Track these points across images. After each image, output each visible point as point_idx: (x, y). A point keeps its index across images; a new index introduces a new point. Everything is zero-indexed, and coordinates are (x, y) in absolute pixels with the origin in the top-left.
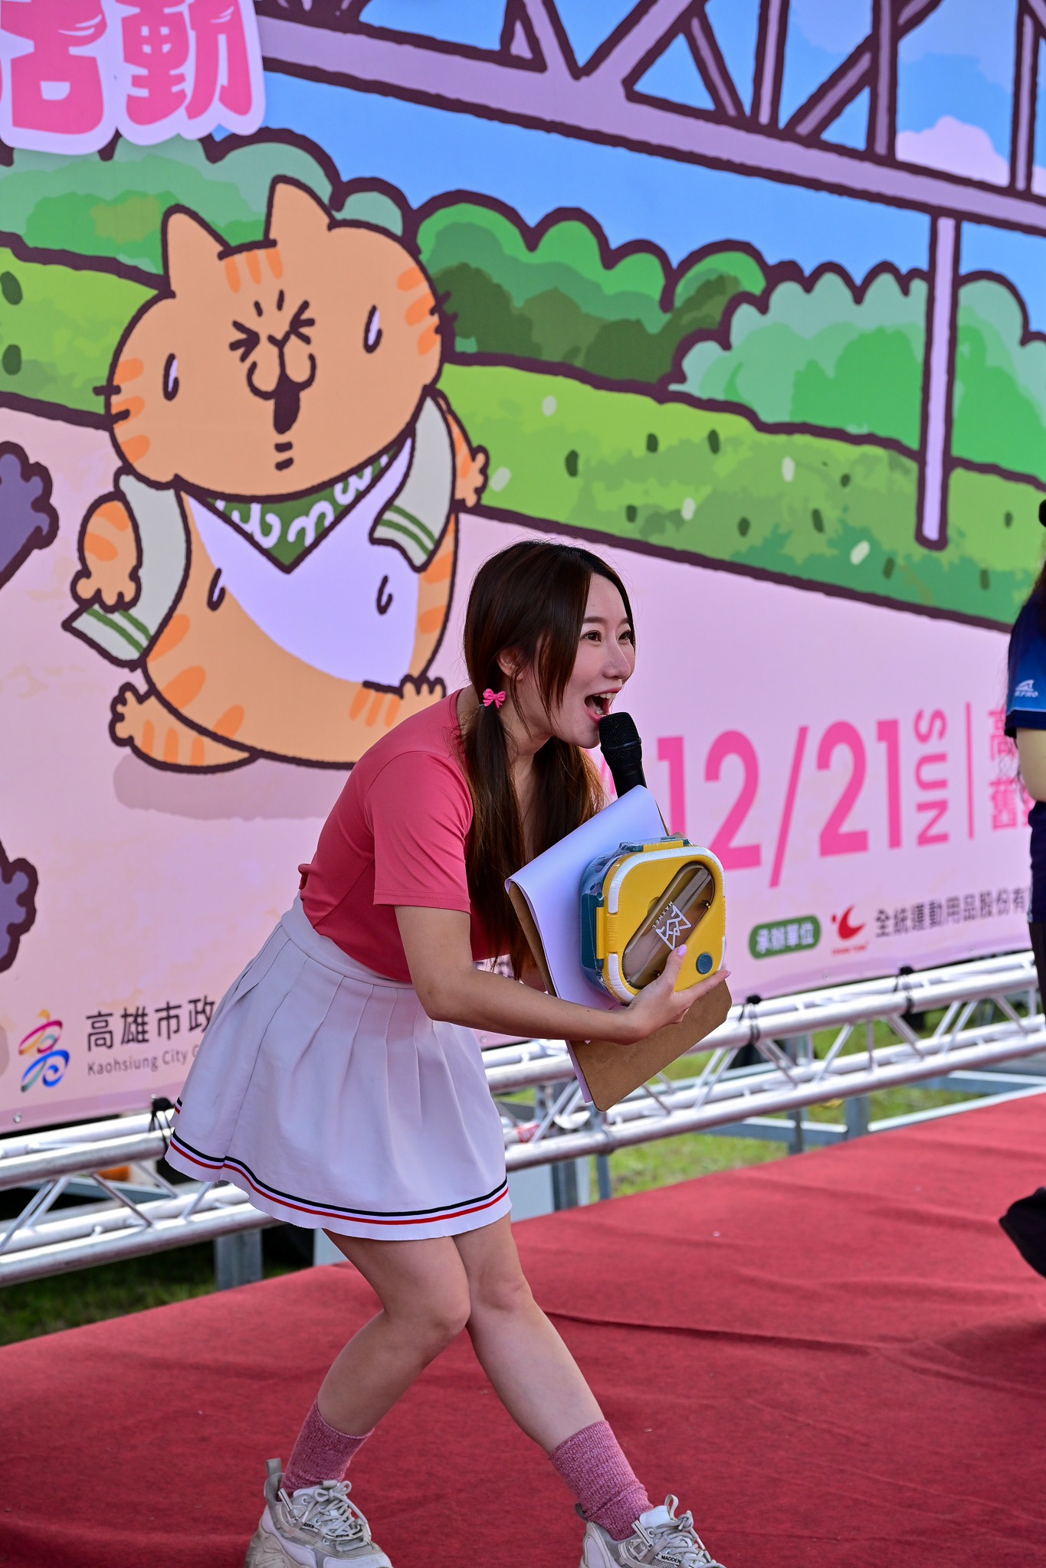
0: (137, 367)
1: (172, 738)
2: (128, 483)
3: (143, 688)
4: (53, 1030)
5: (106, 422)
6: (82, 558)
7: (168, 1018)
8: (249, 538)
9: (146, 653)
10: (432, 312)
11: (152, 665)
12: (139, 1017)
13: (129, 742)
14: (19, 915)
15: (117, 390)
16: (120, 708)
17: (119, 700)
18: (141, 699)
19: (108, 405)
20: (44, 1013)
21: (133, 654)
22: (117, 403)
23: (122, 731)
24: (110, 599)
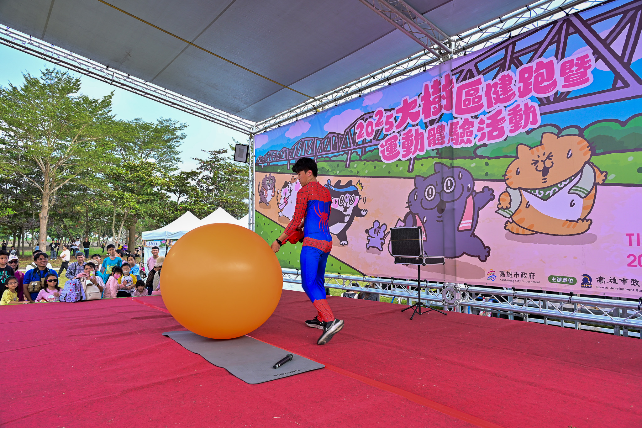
0: (511, 171)
1: (517, 229)
2: (508, 189)
3: (511, 221)
4: (494, 272)
5: (504, 181)
6: (499, 202)
7: (517, 274)
8: (536, 196)
9: (512, 216)
10: (588, 147)
11: (513, 218)
12: (510, 273)
13: (508, 230)
14: (487, 254)
15: (507, 175)
16: (506, 224)
17: (507, 223)
18: (511, 223)
19: (505, 178)
20: (491, 269)
21: (510, 216)
22: (506, 177)
23: (507, 228)
24: (505, 208)
